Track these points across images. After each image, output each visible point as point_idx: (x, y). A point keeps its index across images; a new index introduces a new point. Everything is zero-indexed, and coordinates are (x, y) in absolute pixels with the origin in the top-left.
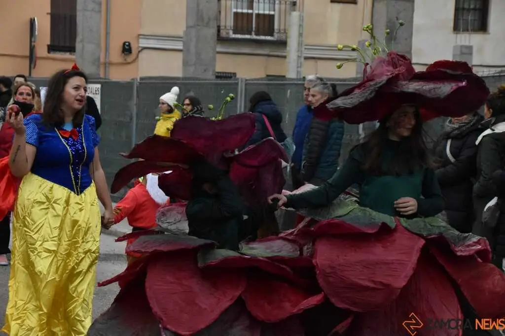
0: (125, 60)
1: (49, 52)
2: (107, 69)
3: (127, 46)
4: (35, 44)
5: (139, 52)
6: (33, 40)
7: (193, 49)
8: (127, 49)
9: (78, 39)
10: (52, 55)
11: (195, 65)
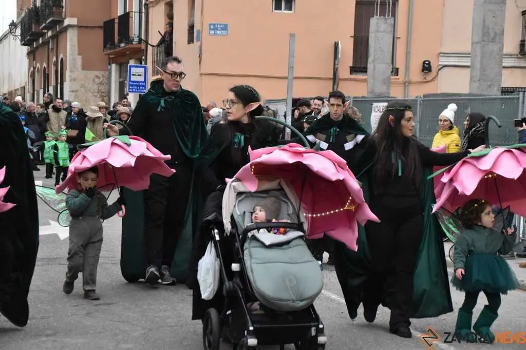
0: (425, 78)
1: (351, 74)
2: (407, 87)
3: (427, 64)
4: (339, 66)
5: (439, 70)
6: (336, 62)
7: (478, 65)
8: (427, 68)
9: (370, 60)
10: (354, 76)
11: (479, 80)
